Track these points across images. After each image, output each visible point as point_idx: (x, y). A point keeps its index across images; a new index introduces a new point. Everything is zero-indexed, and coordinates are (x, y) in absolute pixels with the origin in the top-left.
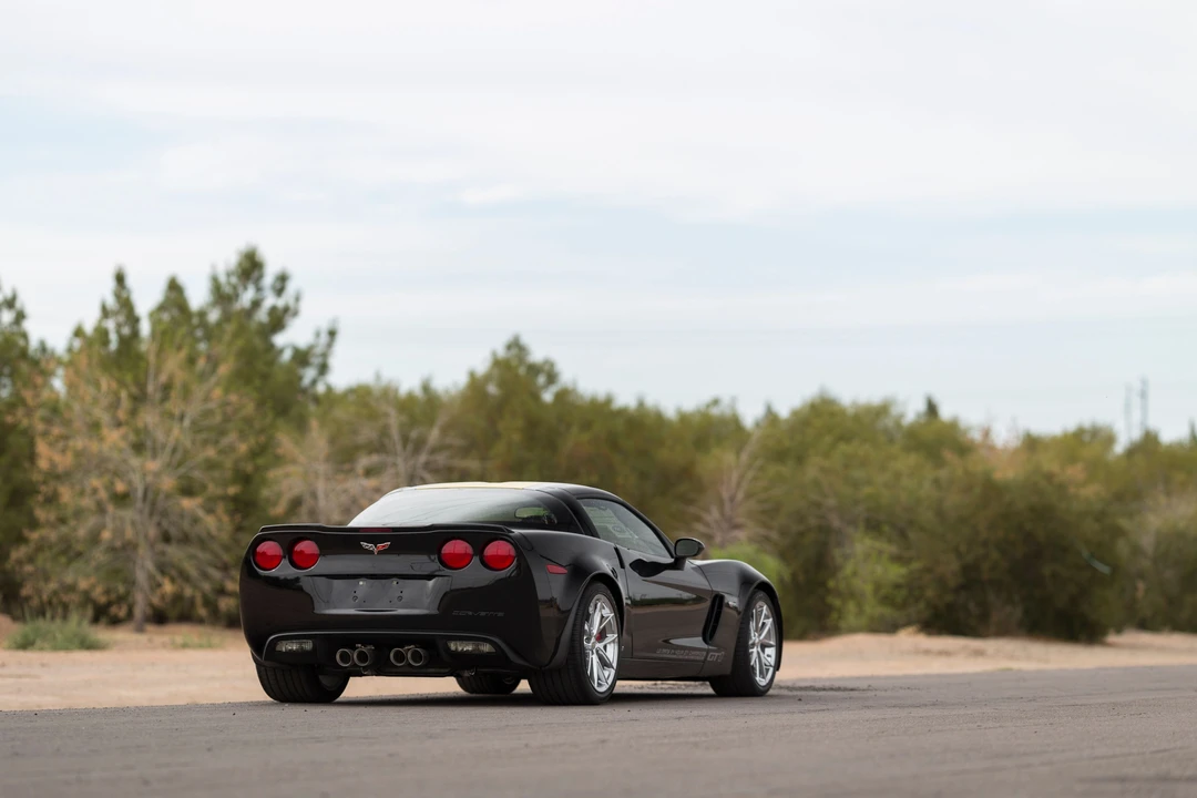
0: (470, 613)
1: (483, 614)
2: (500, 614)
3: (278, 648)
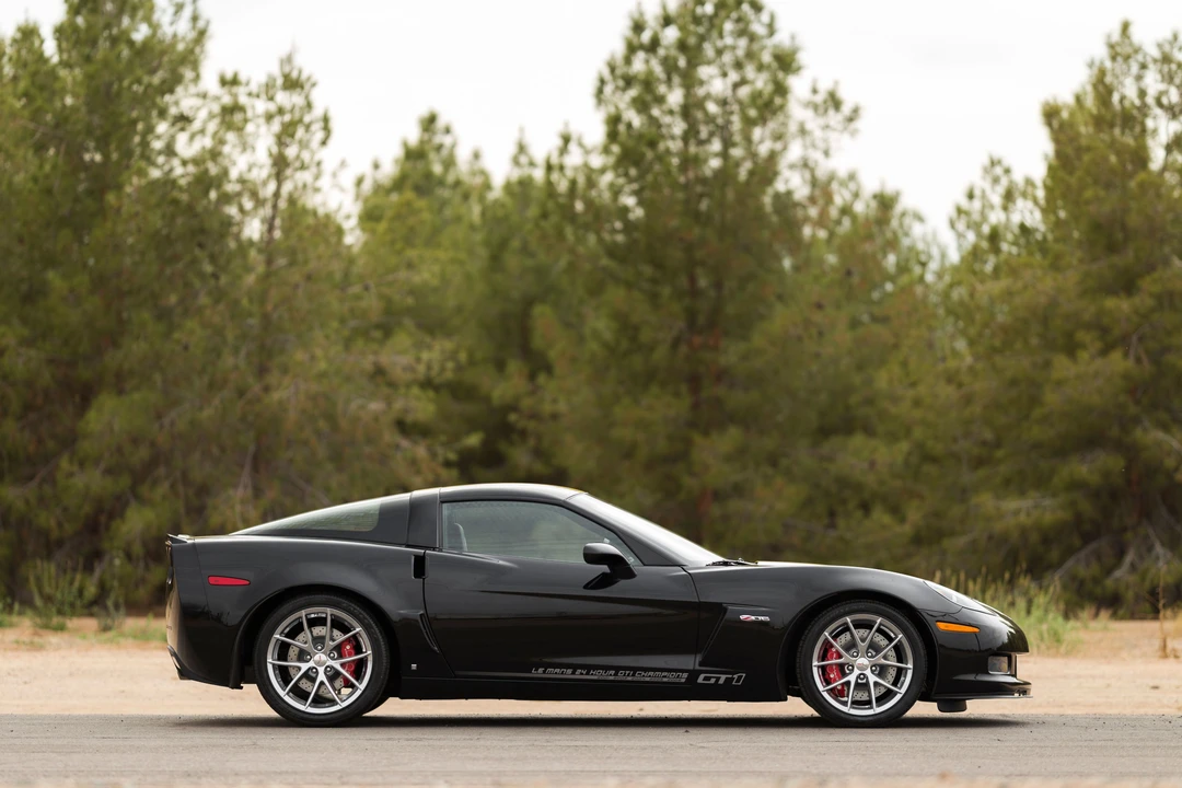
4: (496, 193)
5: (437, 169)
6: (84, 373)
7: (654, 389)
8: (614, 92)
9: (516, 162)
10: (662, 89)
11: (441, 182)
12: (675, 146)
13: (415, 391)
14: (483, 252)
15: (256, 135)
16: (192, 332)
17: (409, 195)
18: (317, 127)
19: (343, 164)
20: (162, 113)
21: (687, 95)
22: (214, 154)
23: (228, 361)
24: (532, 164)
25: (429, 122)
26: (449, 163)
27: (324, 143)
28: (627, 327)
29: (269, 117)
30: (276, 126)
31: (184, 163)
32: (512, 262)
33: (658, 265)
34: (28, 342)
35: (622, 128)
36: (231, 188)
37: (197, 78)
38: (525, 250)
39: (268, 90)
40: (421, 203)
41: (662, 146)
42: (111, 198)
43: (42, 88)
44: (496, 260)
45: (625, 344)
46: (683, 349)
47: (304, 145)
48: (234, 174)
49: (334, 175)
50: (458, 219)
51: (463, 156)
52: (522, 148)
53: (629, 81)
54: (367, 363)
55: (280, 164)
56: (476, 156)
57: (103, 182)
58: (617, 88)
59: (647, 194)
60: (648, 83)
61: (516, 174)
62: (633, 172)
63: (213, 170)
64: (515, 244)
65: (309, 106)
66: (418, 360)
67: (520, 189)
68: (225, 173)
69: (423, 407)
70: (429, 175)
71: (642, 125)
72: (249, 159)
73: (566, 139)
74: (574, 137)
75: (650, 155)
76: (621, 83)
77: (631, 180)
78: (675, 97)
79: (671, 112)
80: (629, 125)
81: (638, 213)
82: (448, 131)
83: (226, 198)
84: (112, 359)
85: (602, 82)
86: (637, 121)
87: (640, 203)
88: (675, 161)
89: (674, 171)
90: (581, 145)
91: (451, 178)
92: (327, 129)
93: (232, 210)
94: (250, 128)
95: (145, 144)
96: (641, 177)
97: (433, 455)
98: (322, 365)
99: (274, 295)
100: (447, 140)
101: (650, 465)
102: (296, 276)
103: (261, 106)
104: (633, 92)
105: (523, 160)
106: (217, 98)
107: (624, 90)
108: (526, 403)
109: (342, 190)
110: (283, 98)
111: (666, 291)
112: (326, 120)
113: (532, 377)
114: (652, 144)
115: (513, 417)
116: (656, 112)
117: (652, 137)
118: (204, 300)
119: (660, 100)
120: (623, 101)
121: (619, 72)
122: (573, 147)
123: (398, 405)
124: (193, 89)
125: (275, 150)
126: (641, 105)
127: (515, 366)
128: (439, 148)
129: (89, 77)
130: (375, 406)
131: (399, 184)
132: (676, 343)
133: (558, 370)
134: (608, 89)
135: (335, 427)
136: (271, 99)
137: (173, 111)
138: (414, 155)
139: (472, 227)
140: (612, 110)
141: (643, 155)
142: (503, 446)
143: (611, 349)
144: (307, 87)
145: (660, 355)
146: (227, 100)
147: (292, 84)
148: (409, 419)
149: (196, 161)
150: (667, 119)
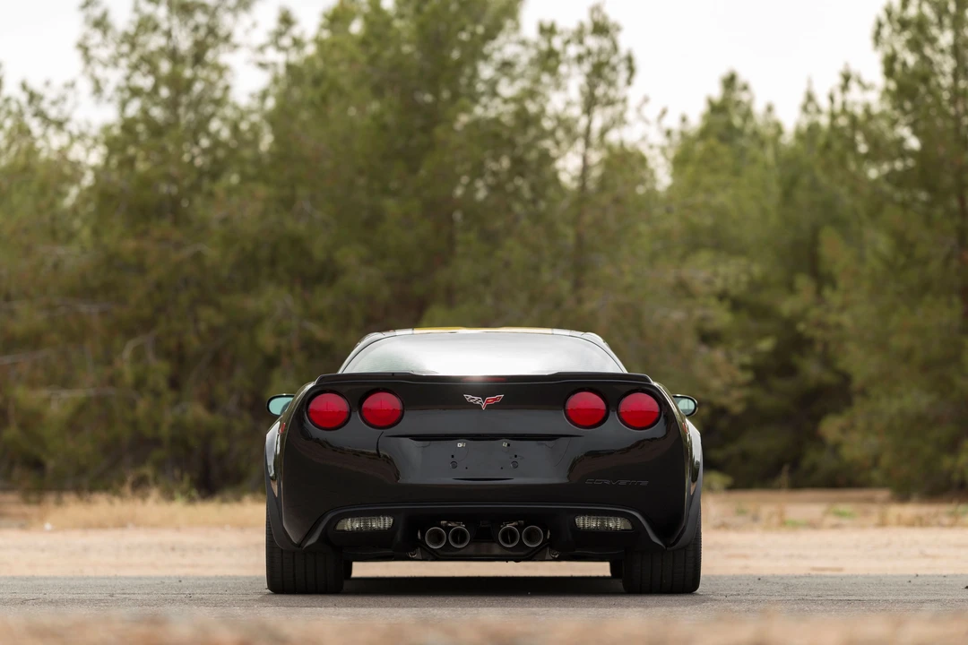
0: (607, 482)
1: (623, 482)
2: (644, 483)
3: (339, 527)
4: (788, 138)
5: (737, 121)
6: (418, 288)
7: (928, 298)
8: (891, 35)
9: (805, 109)
10: (934, 31)
11: (740, 132)
12: (946, 81)
13: (713, 301)
14: (776, 189)
15: (568, 76)
16: (513, 250)
17: (713, 141)
18: (622, 68)
19: (646, 100)
20: (486, 58)
21: (957, 35)
22: (532, 94)
23: (546, 275)
24: (819, 111)
25: (730, 82)
26: (748, 115)
27: (629, 82)
28: (903, 243)
29: (580, 59)
30: (587, 67)
31: (506, 101)
32: (801, 196)
33: (931, 189)
34: (368, 262)
35: (898, 67)
36: (547, 124)
37: (517, 28)
38: (814, 186)
39: (579, 36)
40: (723, 149)
41: (933, 82)
42: (439, 132)
43: (379, 37)
44: (787, 195)
45: (902, 260)
46: (955, 263)
47: (611, 84)
48: (550, 109)
49: (639, 110)
50: (754, 161)
51: (758, 108)
52: (810, 98)
53: (904, 24)
54: (670, 276)
55: (590, 103)
56: (770, 109)
57: (433, 118)
58: (894, 30)
59: (922, 126)
60: (921, 24)
61: (805, 122)
62: (908, 105)
63: (532, 107)
64: (805, 180)
65: (615, 48)
66: (716, 274)
67: (809, 135)
68: (542, 111)
69: (721, 317)
70: (730, 126)
71: (916, 63)
72: (564, 98)
73: (847, 78)
74: (853, 76)
75: (922, 89)
76: (898, 27)
77: (905, 113)
78: (946, 38)
79: (942, 51)
80: (904, 64)
81: (914, 143)
82: (745, 88)
83: (544, 134)
84: (442, 276)
85: (880, 25)
86: (911, 59)
87: (916, 133)
88: (946, 96)
89: (945, 103)
90: (860, 82)
91: (748, 130)
92: (631, 70)
93: (548, 144)
94: (563, 69)
95: (471, 84)
96: (916, 108)
97: (729, 359)
98: (629, 279)
99: (588, 218)
100: (744, 97)
101: (926, 367)
102: (605, 199)
103: (573, 50)
104: (907, 35)
105: (811, 108)
106: (536, 45)
107: (899, 33)
108: (815, 313)
109: (647, 122)
110: (592, 42)
111: (939, 212)
112: (630, 59)
113: (819, 292)
114: (925, 79)
115: (801, 327)
116: (928, 51)
117: (925, 74)
118: (525, 222)
119: (933, 41)
120: (899, 43)
121: (896, 15)
122: (853, 85)
123: (698, 313)
124: (514, 37)
125: (586, 89)
126: (915, 46)
127: (803, 282)
128: (738, 103)
129: (421, 27)
130: (677, 315)
131: (704, 134)
132: (947, 260)
133: (842, 284)
134: (886, 31)
135: (642, 335)
136: (581, 42)
137: (497, 57)
138: (717, 110)
139: (766, 167)
140: (889, 51)
141: (917, 90)
142: (795, 359)
143: (890, 265)
144: (612, 31)
145: (934, 267)
146: (544, 46)
147: (601, 29)
148: (709, 326)
149: (515, 100)
150: (937, 58)
